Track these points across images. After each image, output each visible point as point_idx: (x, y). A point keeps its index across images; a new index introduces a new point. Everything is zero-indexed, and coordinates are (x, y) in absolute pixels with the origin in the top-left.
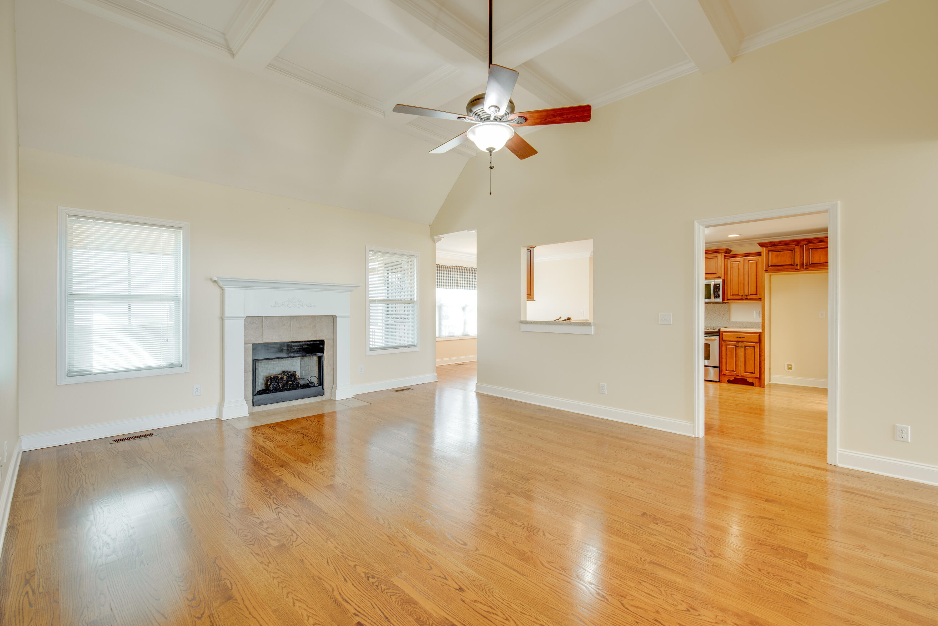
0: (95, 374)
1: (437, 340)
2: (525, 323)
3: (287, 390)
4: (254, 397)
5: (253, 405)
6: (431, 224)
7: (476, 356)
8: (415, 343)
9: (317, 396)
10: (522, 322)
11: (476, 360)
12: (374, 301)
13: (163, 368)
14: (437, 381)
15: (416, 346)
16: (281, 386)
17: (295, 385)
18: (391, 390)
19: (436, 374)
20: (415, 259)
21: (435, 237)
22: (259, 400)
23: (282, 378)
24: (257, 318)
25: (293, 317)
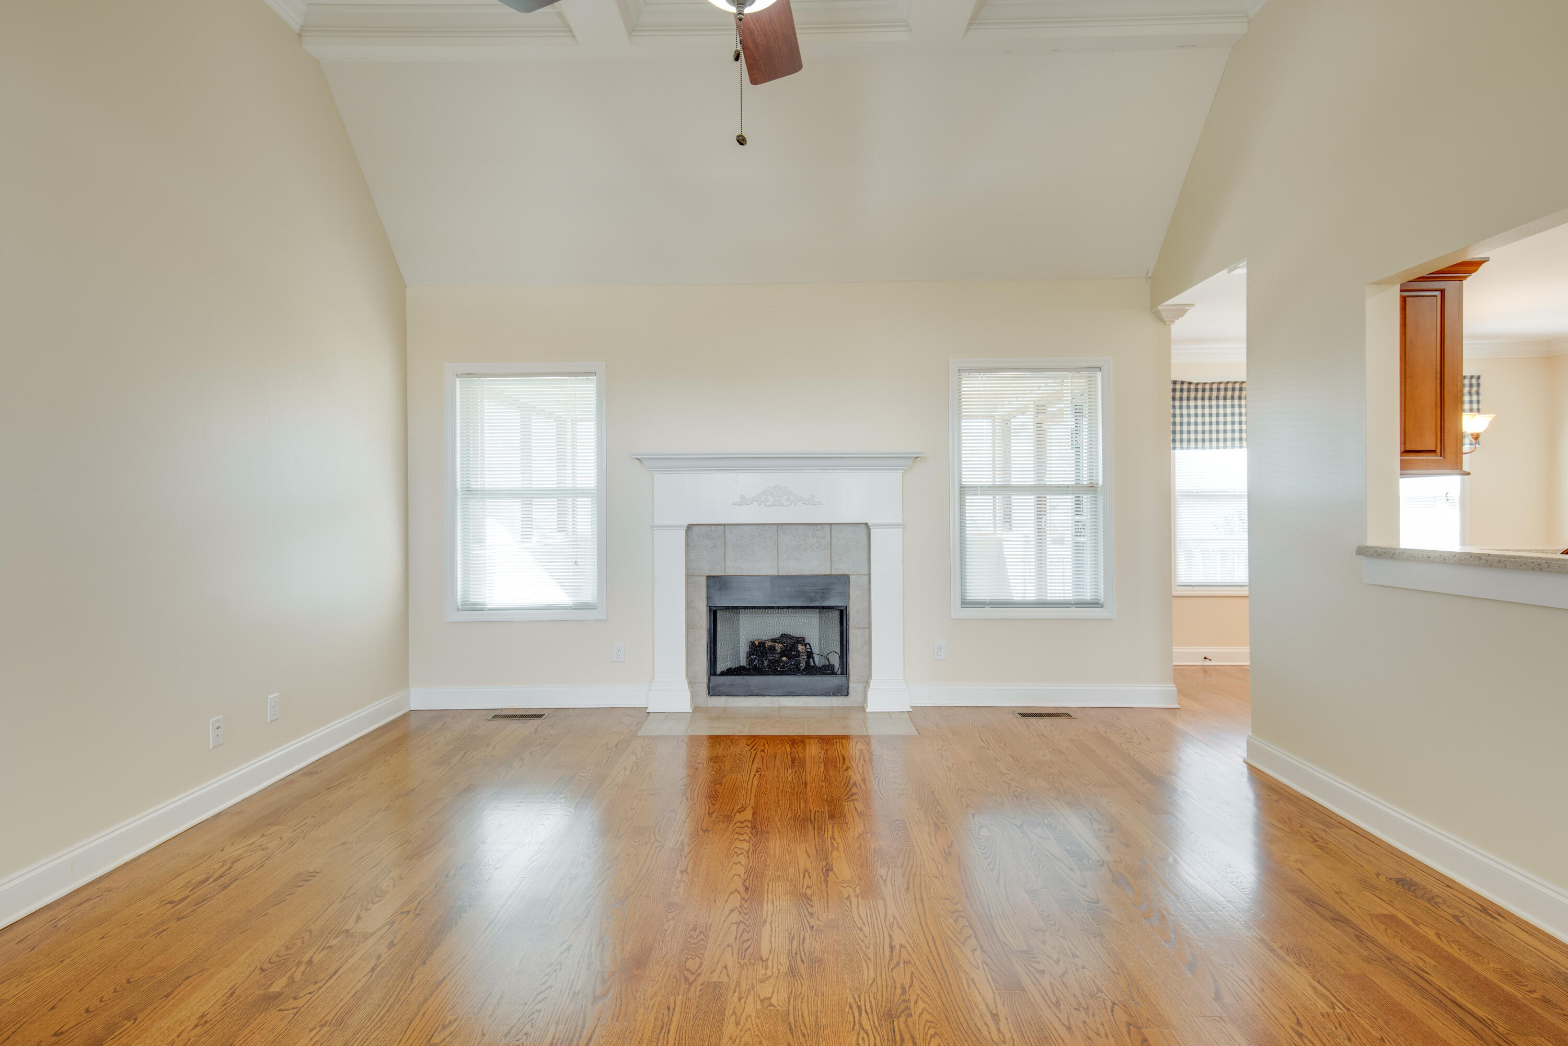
0: (490, 610)
1: (1174, 593)
2: (1371, 556)
3: (776, 673)
4: (712, 677)
5: (709, 694)
6: (1150, 275)
7: (1246, 649)
8: (1101, 598)
9: (834, 695)
10: (1364, 551)
11: (1248, 664)
12: (975, 490)
13: (572, 609)
14: (1178, 706)
15: (1102, 607)
16: (765, 665)
17: (794, 665)
18: (1011, 710)
19: (1173, 688)
20: (1099, 375)
21: (1160, 308)
22: (719, 686)
23: (772, 649)
24: (715, 527)
25: (779, 526)
